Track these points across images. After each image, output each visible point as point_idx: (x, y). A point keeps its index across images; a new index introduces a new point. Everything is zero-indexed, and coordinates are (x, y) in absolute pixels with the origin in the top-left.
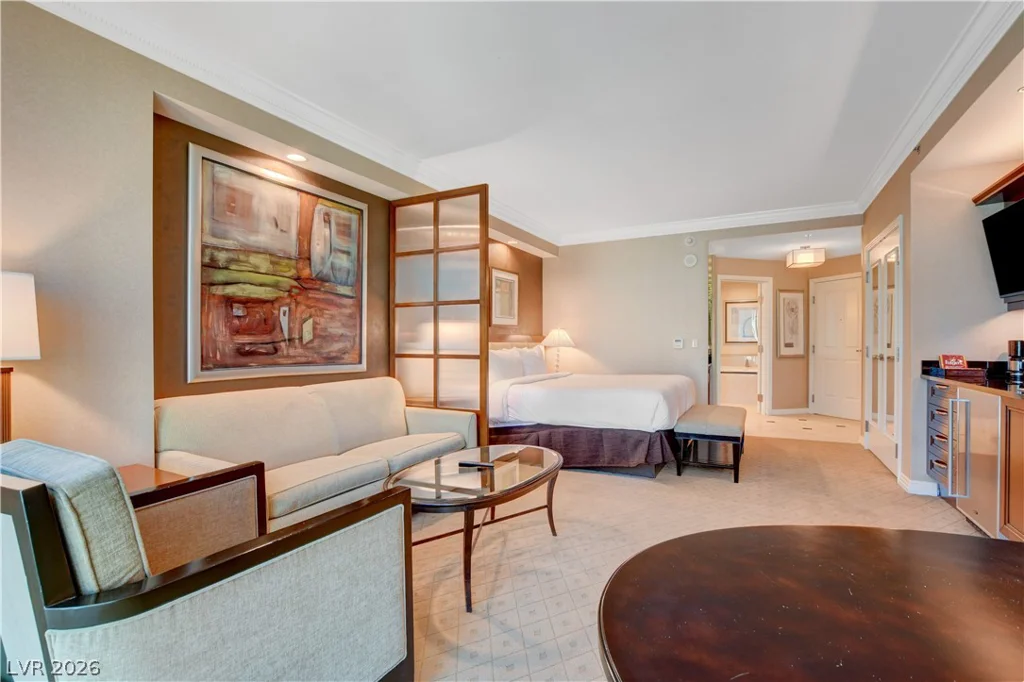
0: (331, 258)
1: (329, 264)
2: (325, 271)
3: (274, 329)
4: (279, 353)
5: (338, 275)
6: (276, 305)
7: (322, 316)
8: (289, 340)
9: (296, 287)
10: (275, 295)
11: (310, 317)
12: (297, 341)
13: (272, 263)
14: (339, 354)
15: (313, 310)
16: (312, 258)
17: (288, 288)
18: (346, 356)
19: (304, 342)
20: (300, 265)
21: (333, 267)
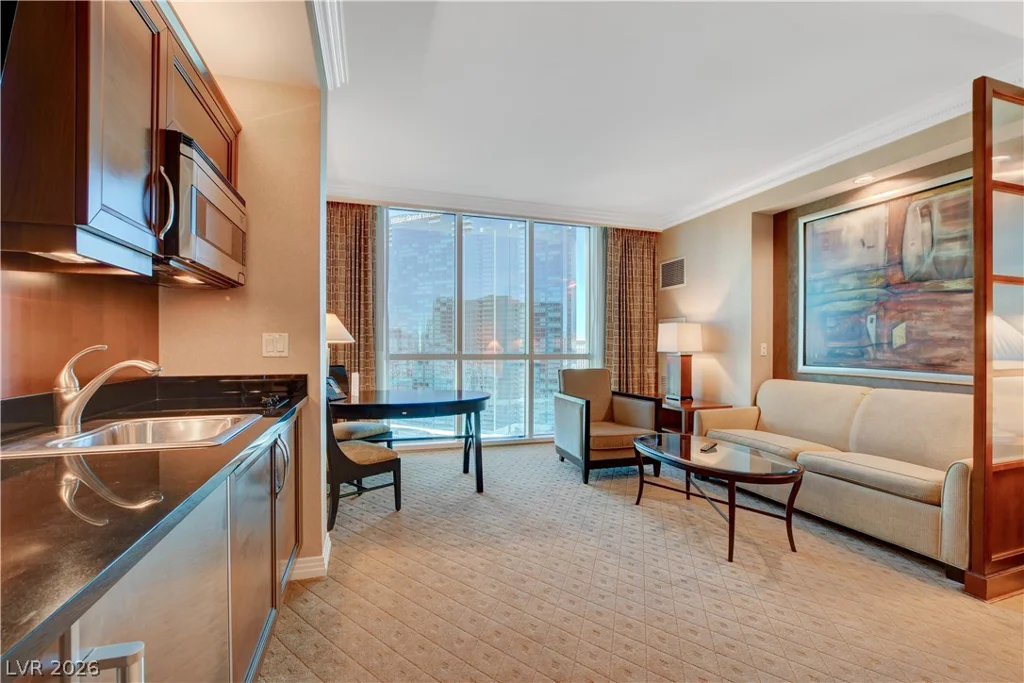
0: (933, 254)
1: (929, 260)
2: (924, 269)
3: (860, 336)
4: (866, 356)
5: (944, 268)
6: (863, 315)
7: (919, 319)
8: (876, 344)
9: (885, 295)
10: (862, 306)
11: (903, 321)
12: (886, 346)
13: (859, 279)
14: (947, 362)
15: (906, 314)
16: (905, 261)
17: (876, 298)
18: (960, 365)
19: (895, 347)
20: (890, 271)
21: (936, 262)
